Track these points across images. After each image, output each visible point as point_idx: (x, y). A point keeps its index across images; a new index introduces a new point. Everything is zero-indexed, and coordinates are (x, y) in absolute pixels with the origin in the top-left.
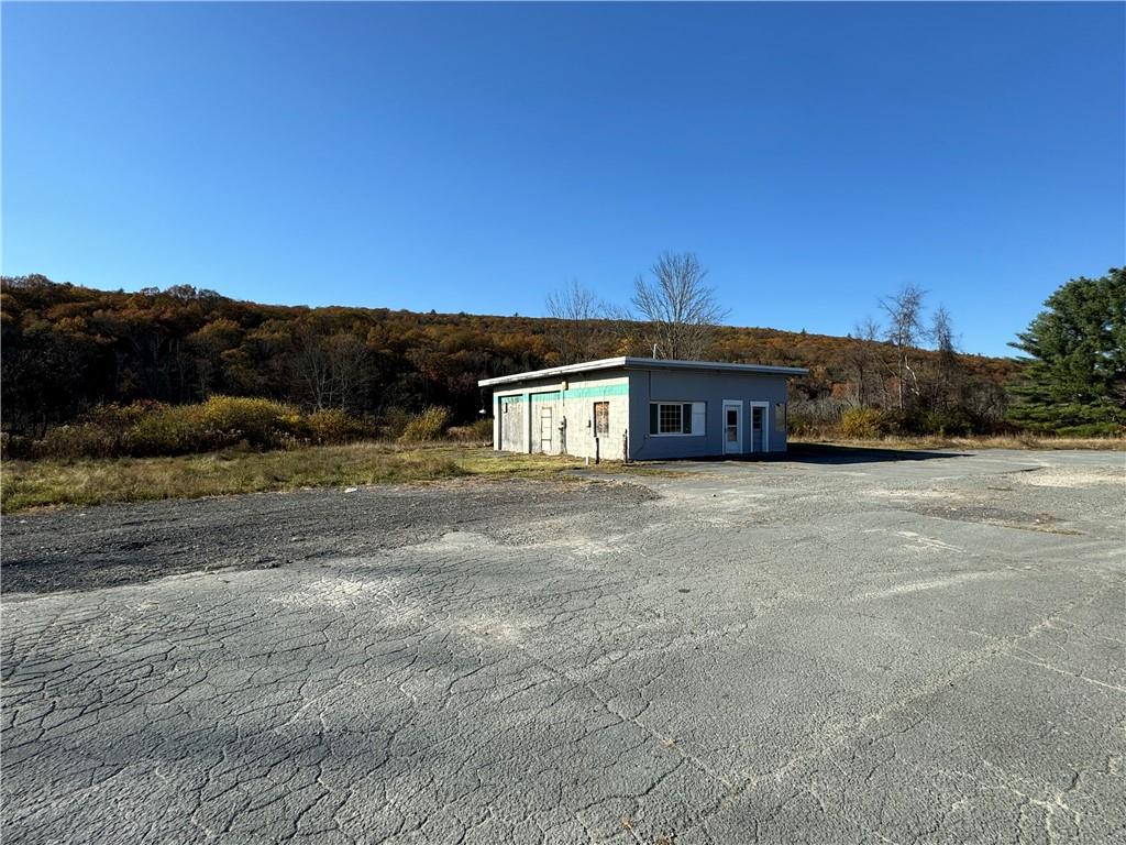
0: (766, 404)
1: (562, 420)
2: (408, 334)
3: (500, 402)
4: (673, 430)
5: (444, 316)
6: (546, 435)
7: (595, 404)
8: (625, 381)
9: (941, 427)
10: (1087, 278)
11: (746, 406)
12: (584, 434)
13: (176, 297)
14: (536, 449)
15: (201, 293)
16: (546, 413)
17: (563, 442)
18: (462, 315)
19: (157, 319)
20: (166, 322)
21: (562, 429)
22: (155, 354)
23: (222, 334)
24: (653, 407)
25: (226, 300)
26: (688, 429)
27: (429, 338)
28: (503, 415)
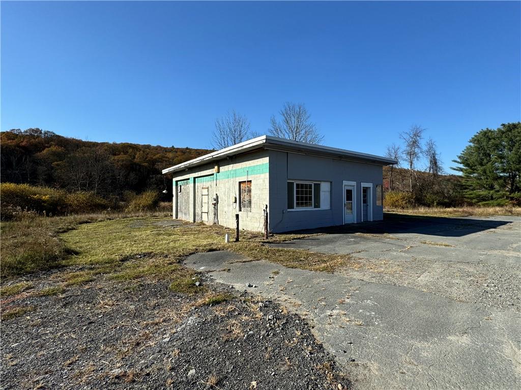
0: (370, 185)
1: (215, 197)
2: (158, 156)
3: (177, 185)
4: (306, 204)
5: (178, 149)
6: (205, 209)
7: (240, 183)
8: (265, 161)
9: (435, 202)
10: (489, 129)
11: (359, 186)
12: (231, 207)
13: (31, 134)
14: (198, 220)
15: (45, 133)
16: (205, 192)
17: (216, 214)
18: (187, 148)
19: (18, 145)
20: (23, 147)
21: (215, 205)
22: (14, 164)
23: (54, 154)
24: (290, 185)
25: (59, 136)
26: (317, 205)
27: (168, 158)
28: (179, 194)
